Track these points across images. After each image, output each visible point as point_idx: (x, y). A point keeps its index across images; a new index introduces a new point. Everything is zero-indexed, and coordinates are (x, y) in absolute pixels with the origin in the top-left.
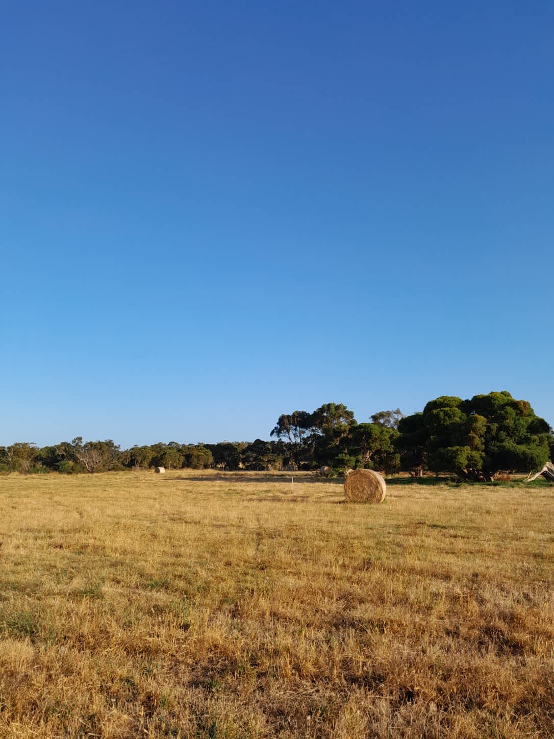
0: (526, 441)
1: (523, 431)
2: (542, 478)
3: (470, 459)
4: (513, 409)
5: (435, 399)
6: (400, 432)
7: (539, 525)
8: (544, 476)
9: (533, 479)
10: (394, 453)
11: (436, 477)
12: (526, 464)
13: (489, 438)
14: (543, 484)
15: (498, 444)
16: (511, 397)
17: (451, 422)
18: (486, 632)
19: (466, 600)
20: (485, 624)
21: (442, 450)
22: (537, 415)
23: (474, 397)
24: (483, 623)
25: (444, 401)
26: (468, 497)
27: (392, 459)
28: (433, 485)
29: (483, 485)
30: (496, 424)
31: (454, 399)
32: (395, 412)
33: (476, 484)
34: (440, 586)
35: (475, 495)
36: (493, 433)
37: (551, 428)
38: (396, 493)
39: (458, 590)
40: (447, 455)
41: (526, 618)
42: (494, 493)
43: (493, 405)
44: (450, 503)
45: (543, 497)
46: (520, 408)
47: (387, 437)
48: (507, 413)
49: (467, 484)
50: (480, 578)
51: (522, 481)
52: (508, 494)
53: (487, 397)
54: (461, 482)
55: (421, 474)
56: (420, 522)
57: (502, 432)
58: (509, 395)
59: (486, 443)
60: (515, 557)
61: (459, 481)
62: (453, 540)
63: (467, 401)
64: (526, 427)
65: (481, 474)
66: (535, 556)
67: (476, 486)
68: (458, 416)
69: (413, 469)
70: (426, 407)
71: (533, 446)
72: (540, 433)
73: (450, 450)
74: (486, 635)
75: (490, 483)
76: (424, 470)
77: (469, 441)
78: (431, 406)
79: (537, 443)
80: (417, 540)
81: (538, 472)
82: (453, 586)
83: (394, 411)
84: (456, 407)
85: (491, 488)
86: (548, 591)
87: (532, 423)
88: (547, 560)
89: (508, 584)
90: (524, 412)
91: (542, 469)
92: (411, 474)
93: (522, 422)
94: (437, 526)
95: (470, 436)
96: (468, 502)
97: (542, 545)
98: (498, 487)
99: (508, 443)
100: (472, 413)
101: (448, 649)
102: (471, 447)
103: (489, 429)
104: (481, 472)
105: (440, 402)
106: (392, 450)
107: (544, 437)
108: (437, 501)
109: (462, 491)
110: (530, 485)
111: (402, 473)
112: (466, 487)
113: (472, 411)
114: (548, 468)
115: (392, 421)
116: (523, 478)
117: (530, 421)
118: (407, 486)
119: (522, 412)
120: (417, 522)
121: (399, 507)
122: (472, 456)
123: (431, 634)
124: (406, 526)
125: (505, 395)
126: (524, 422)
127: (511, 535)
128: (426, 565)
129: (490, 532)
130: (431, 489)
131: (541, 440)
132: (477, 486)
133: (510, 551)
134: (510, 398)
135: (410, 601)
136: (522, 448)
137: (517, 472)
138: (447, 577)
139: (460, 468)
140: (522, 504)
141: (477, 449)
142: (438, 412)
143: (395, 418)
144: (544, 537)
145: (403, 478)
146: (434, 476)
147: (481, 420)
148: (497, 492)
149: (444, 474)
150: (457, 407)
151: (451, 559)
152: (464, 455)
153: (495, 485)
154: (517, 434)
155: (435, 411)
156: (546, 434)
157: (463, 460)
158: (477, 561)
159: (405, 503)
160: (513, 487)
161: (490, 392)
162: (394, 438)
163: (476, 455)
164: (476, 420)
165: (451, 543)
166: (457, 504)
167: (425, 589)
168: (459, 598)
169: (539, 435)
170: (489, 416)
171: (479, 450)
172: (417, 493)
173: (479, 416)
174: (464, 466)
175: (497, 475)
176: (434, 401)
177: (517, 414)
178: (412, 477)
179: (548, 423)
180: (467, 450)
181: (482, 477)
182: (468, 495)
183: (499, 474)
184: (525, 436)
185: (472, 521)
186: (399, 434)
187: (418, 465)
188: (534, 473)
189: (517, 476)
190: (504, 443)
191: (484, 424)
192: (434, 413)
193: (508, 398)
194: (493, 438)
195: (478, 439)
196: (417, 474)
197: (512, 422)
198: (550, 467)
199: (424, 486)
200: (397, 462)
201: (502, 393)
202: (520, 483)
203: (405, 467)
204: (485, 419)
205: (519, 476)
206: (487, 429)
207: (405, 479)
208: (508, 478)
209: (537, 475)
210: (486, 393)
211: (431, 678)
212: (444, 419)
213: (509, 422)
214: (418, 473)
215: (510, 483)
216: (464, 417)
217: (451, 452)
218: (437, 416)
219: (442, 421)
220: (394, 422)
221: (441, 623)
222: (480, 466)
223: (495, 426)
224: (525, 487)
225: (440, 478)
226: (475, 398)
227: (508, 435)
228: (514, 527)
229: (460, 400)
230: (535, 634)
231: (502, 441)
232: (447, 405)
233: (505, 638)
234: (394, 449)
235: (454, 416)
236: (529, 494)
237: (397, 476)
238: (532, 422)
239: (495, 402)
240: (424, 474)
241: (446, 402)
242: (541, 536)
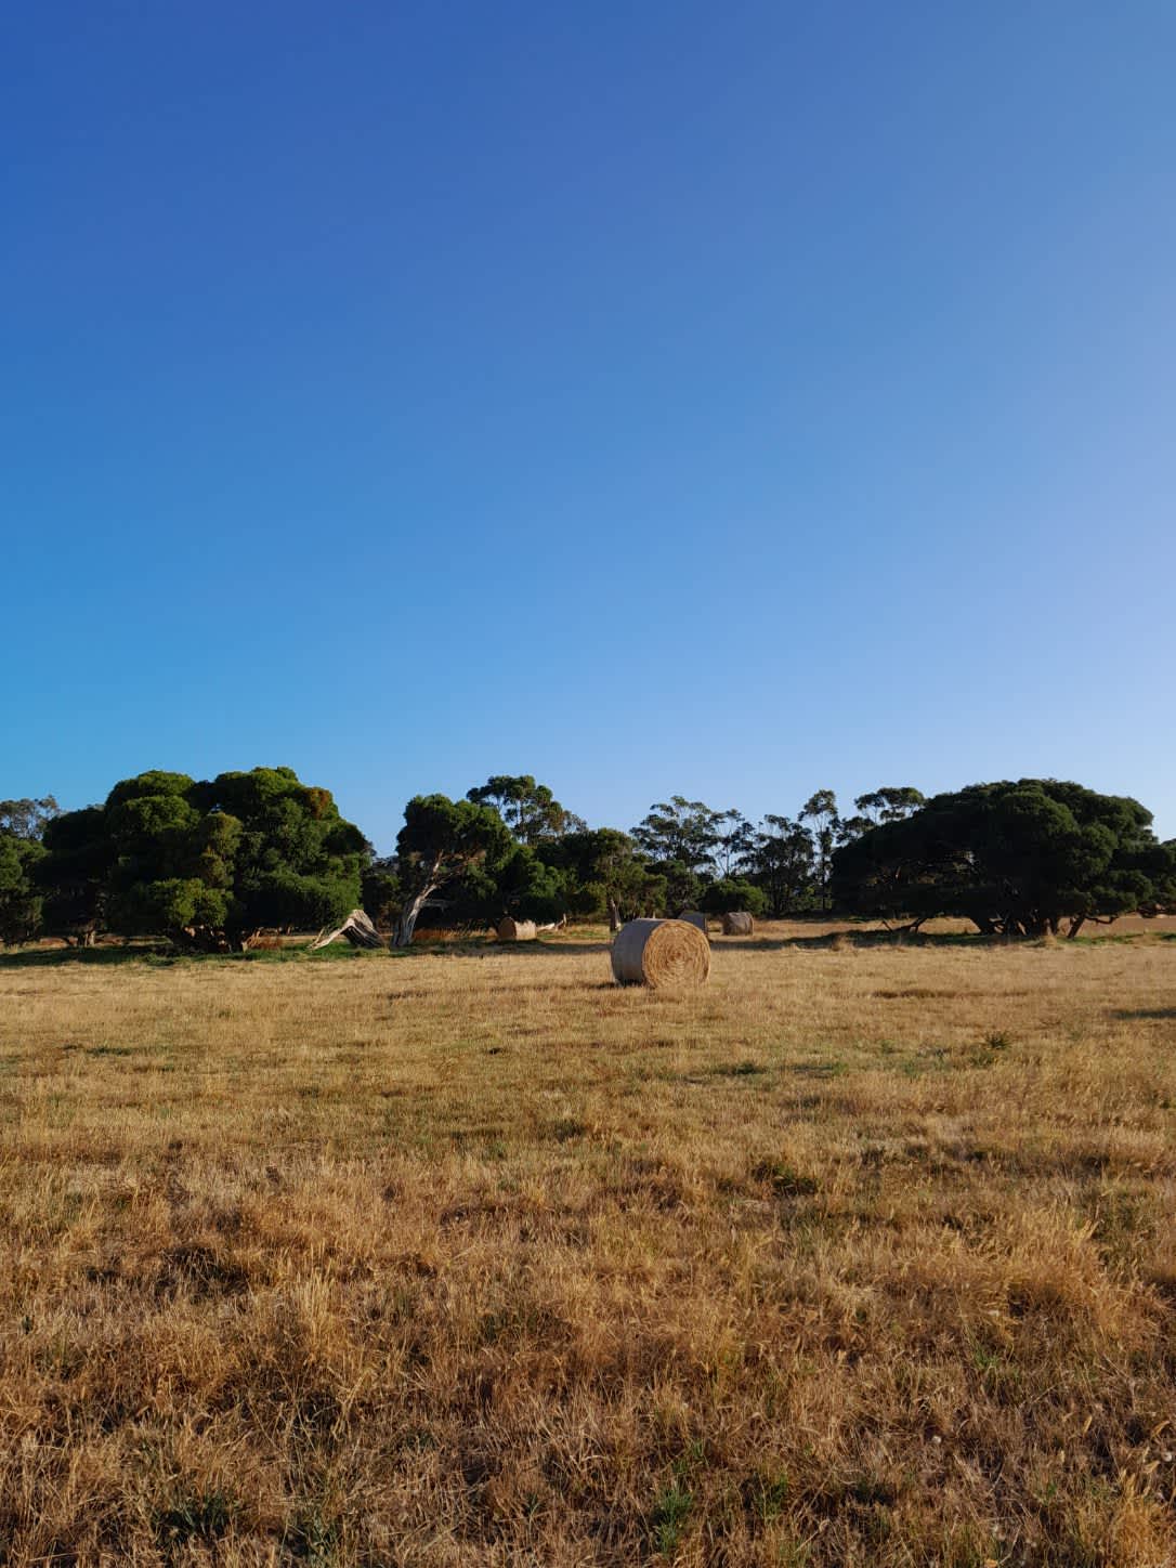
0: (317, 868)
1: (314, 848)
2: (343, 940)
3: (201, 905)
4: (299, 804)
5: (134, 777)
6: (48, 848)
7: (320, 1034)
8: (348, 937)
9: (326, 942)
10: (32, 894)
11: (124, 947)
12: (313, 914)
13: (244, 861)
14: (343, 953)
15: (263, 874)
16: (296, 780)
17: (165, 827)
18: (178, 1260)
19: (145, 1200)
20: (180, 1242)
21: (141, 888)
22: (343, 817)
23: (220, 776)
24: (174, 1241)
25: (154, 782)
26: (188, 985)
27: (23, 909)
28: (116, 963)
29: (223, 958)
30: (261, 834)
31: (176, 778)
32: (40, 803)
33: (210, 959)
34: (91, 1180)
35: (204, 980)
36: (254, 852)
37: (371, 844)
38: (24, 985)
39: (131, 1182)
40: (152, 898)
41: (263, 1216)
42: (245, 976)
43: (258, 794)
44: (147, 999)
45: (341, 977)
46: (311, 802)
47: (15, 860)
48: (284, 811)
49: (190, 959)
50: (184, 1150)
51: (303, 948)
52: (272, 975)
53: (249, 777)
54: (178, 955)
55: (92, 941)
56: (70, 1043)
57: (272, 849)
58: (292, 775)
59: (238, 874)
60: (263, 1099)
61: (173, 953)
62: (139, 1077)
63: (204, 785)
64: (320, 841)
65: (222, 938)
66: (303, 1093)
67: (208, 962)
68: (183, 815)
69: (73, 930)
70: (113, 792)
71: (331, 877)
72: (347, 853)
73: (158, 888)
74: (176, 1265)
75: (239, 954)
76: (99, 933)
77: (201, 869)
78: (123, 791)
79: (340, 873)
80: (58, 1085)
81: (336, 929)
82: (124, 1174)
83: (40, 800)
84: (179, 795)
85: (240, 964)
86: (314, 1160)
87: (332, 833)
88: (325, 1098)
89: (241, 1154)
90: (320, 810)
91: (344, 923)
92: (68, 941)
93: (314, 830)
94: (108, 1051)
95: (205, 858)
96: (185, 995)
97: (321, 1070)
98: (254, 963)
99: (283, 871)
100: (213, 810)
101: (88, 1311)
102: (204, 881)
103: (246, 844)
104: (222, 933)
105: (145, 783)
106: (25, 889)
107: (354, 861)
108: (117, 996)
109: (177, 974)
110: (318, 955)
111: (46, 940)
112: (188, 964)
113: (214, 805)
114: (355, 920)
115: (33, 823)
116: (308, 943)
117: (329, 829)
118: (53, 968)
119: (314, 810)
120: (62, 1045)
121: (24, 1016)
122: (204, 900)
123: (53, 1287)
124: (33, 1057)
125: (285, 776)
126: (318, 830)
127: (264, 1056)
128: (65, 1137)
129: (223, 1055)
130: (109, 972)
131: (348, 867)
132: (211, 962)
133: (256, 1089)
134: (294, 782)
135: (15, 1221)
136: (310, 882)
137: (296, 932)
138: (112, 1158)
139: (179, 924)
140: (294, 994)
141: (217, 884)
142: (139, 805)
143: (40, 817)
144: (326, 1055)
145: (46, 951)
146: (121, 944)
147: (232, 824)
148: (251, 972)
149: (145, 940)
150: (185, 795)
151: (130, 1117)
152: (188, 897)
153: (249, 958)
154: (302, 853)
155: (131, 803)
156: (357, 855)
157: (185, 908)
158: (186, 1115)
159: (40, 1006)
160: (284, 960)
161: (254, 768)
162: (33, 860)
163: (215, 896)
164: (219, 824)
165: (136, 1085)
166: (161, 1002)
167: (54, 1190)
168: (131, 1197)
169: (345, 857)
170: (248, 817)
171: (220, 888)
172: (73, 981)
173: (227, 817)
174: (186, 921)
175: (256, 938)
176: (131, 781)
177: (305, 815)
178: (67, 949)
179: (363, 833)
180: (195, 887)
181: (223, 942)
182: (188, 981)
183: (260, 935)
184: (317, 858)
185: (189, 1034)
186: (44, 852)
187: (85, 922)
188: (328, 933)
189: (296, 938)
190: (275, 872)
191: (236, 833)
192: (131, 808)
193: (289, 781)
194: (254, 862)
195: (222, 864)
196: (81, 940)
197: (294, 830)
198: (359, 919)
199: (95, 967)
200: (36, 915)
201: (278, 771)
202: (301, 953)
203: (52, 928)
204: (239, 822)
205: (300, 939)
206: (241, 842)
207: (49, 954)
208: (278, 943)
209: (335, 934)
210: (245, 769)
211: (34, 1381)
212: (151, 821)
213: (289, 830)
214: (84, 940)
215: (279, 952)
216: (196, 817)
217: (161, 890)
218: (136, 813)
219: (147, 825)
220: (37, 826)
221: (80, 1258)
222: (220, 921)
223: (258, 838)
224: (310, 960)
225: (131, 947)
226: (222, 779)
227: (284, 856)
228: (272, 1040)
229: (189, 780)
230: (274, 1245)
231: (272, 868)
232: (161, 791)
233: (216, 1264)
234: (30, 886)
235: (175, 814)
236: (315, 973)
237: (33, 946)
238: (334, 832)
239: (262, 788)
240: (97, 941)
241: (159, 783)
242: (321, 1054)
